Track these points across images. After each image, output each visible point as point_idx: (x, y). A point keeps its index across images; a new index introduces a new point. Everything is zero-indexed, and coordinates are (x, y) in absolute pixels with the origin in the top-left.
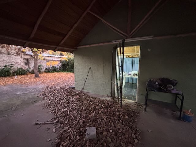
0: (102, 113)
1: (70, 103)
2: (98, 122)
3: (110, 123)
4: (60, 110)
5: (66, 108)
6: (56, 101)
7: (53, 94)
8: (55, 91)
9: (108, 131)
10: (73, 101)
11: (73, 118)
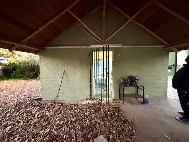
0: (95, 118)
1: (48, 119)
2: (98, 129)
3: (108, 125)
4: (37, 134)
5: (46, 128)
6: (22, 123)
7: (8, 115)
8: (9, 110)
9: (111, 133)
10: (52, 116)
11: (66, 137)
